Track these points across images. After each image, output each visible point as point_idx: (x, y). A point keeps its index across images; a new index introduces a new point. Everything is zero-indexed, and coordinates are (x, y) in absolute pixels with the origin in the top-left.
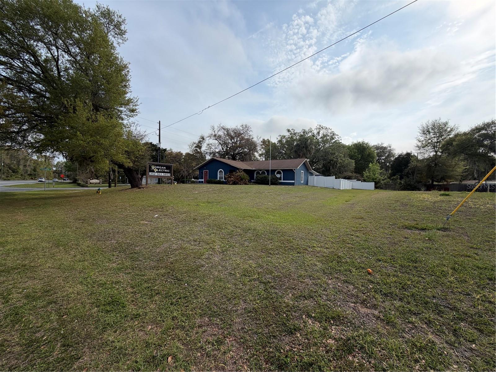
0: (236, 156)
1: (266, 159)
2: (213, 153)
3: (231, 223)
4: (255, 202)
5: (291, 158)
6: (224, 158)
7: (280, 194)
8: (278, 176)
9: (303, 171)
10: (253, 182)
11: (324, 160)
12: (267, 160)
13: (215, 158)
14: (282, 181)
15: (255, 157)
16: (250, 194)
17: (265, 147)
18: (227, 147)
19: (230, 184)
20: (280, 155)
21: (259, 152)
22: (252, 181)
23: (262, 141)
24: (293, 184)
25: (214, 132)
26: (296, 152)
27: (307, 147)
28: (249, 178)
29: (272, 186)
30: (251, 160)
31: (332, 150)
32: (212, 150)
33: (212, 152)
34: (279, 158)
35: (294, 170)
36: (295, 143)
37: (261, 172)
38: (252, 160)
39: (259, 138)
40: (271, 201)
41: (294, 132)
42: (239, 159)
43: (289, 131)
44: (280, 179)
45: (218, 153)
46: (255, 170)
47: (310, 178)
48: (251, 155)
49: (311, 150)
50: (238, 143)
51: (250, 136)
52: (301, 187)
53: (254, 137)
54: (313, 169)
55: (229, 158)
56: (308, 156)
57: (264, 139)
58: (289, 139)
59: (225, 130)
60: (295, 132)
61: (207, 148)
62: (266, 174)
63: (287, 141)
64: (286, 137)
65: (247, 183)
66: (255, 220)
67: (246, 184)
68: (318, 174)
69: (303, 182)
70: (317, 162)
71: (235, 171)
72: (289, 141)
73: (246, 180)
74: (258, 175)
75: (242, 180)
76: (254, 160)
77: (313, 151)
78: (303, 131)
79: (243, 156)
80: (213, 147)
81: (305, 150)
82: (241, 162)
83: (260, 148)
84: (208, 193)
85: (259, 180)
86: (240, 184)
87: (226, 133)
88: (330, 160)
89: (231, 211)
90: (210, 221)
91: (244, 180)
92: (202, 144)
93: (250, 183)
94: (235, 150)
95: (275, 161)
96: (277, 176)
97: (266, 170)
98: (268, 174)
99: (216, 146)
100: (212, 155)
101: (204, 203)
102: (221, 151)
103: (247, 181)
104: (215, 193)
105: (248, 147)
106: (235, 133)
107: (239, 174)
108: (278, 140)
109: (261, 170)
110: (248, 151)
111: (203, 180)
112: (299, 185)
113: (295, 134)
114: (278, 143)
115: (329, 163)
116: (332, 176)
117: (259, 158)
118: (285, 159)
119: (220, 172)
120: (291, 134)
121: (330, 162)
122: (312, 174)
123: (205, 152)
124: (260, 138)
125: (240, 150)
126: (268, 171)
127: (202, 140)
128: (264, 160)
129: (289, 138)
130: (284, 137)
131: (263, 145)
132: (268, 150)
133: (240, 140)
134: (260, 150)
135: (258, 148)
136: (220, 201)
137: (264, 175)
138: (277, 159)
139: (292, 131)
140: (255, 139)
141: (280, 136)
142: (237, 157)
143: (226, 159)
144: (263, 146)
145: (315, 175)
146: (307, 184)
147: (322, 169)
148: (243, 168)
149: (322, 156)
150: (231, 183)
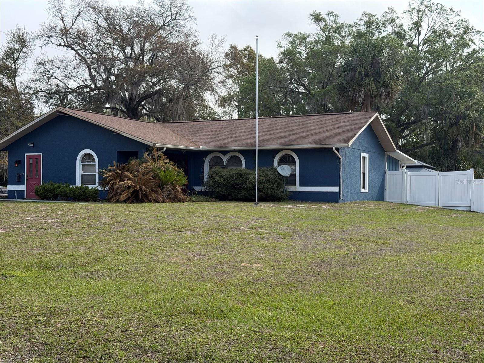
0: (139, 104)
1: (243, 115)
2: (58, 92)
3: (124, 336)
4: (209, 262)
5: (326, 111)
6: (99, 110)
7: (290, 231)
8: (285, 170)
9: (366, 155)
10: (199, 193)
11: (437, 115)
12: (247, 117)
13: (67, 111)
14: (298, 188)
15: (206, 107)
16: (189, 234)
17: (240, 73)
18: (110, 74)
19: (118, 201)
20: (290, 101)
21: (219, 91)
22: (197, 188)
23: (227, 54)
24: (333, 198)
25: (62, 19)
26: (342, 89)
27: (378, 74)
28: (185, 181)
29: (264, 206)
30: (190, 117)
31: (463, 82)
32: (53, 81)
33: (54, 88)
34: (288, 110)
35: (337, 149)
36: (340, 61)
37: (225, 159)
38: (196, 120)
39: (216, 42)
40: (263, 256)
41: (335, 22)
42: (151, 113)
43: (317, 18)
44: (291, 180)
45: (79, 91)
46: (204, 154)
47: (391, 176)
48: (191, 102)
49: (393, 83)
50: (146, 58)
51: (187, 35)
52: (361, 207)
53: (199, 38)
54: (399, 147)
55: (115, 112)
56: (383, 103)
57: (235, 48)
58: (319, 47)
59: (100, 12)
60: (340, 21)
61: (36, 77)
62: (244, 166)
63: (312, 55)
64: (308, 40)
65: (180, 195)
66: (209, 323)
67: (175, 199)
68: (416, 162)
69: (366, 191)
70: (414, 122)
71: (135, 155)
72: (319, 52)
73: (174, 188)
74: (216, 169)
75: (161, 185)
76: (201, 116)
77: (399, 88)
78: (366, 19)
79: (163, 104)
80: (59, 74)
81: (372, 85)
82: (158, 126)
83: (222, 78)
84: (40, 233)
85: (218, 184)
86: (157, 201)
87: (103, 23)
88: (456, 117)
89: (123, 294)
90: (52, 333)
91: (168, 187)
92: (20, 61)
93: (190, 194)
94: (137, 84)
95: (272, 121)
96: (279, 170)
97: (242, 152)
98: (251, 165)
99: (70, 68)
100: (53, 101)
101: (27, 269)
102: (87, 86)
103: (179, 188)
104: (68, 233)
105: (181, 72)
106: (136, 24)
107: (150, 164)
108: (282, 50)
109: (225, 153)
110: (181, 87)
111: (23, 188)
112: (353, 200)
113: (338, 29)
114: (280, 62)
115: (452, 125)
116: (465, 169)
117: (219, 110)
118: (306, 113)
119: (83, 160)
120: (324, 31)
121: (456, 124)
122: (396, 164)
123: (30, 88)
124: (222, 42)
125: (154, 84)
126: (249, 154)
127: (17, 46)
128: (235, 116)
129: (318, 42)
130: (303, 38)
131: (230, 66)
132: (249, 82)
133: (153, 50)
134: (223, 83)
135: (217, 78)
136: (84, 260)
137: (236, 170)
138: (278, 115)
139: (330, 20)
140: (204, 48)
141: (290, 35)
142: (143, 108)
143: (104, 113)
144: (233, 71)
145: (408, 167)
146: (381, 197)
147: (430, 148)
148: (165, 146)
149: (429, 104)
150: (123, 197)
